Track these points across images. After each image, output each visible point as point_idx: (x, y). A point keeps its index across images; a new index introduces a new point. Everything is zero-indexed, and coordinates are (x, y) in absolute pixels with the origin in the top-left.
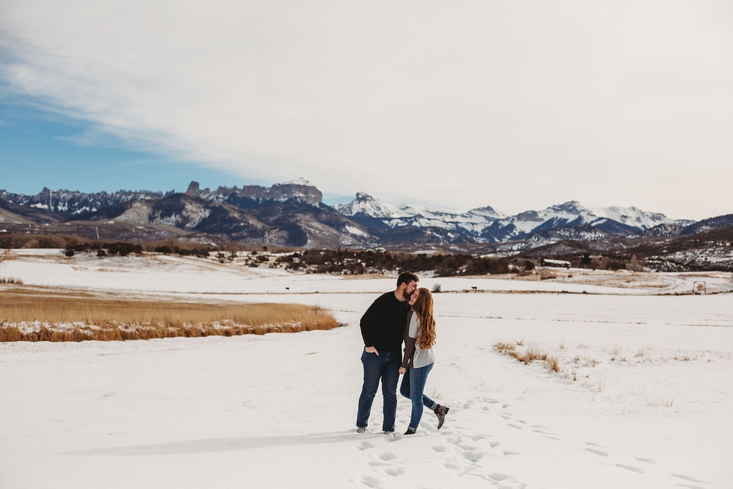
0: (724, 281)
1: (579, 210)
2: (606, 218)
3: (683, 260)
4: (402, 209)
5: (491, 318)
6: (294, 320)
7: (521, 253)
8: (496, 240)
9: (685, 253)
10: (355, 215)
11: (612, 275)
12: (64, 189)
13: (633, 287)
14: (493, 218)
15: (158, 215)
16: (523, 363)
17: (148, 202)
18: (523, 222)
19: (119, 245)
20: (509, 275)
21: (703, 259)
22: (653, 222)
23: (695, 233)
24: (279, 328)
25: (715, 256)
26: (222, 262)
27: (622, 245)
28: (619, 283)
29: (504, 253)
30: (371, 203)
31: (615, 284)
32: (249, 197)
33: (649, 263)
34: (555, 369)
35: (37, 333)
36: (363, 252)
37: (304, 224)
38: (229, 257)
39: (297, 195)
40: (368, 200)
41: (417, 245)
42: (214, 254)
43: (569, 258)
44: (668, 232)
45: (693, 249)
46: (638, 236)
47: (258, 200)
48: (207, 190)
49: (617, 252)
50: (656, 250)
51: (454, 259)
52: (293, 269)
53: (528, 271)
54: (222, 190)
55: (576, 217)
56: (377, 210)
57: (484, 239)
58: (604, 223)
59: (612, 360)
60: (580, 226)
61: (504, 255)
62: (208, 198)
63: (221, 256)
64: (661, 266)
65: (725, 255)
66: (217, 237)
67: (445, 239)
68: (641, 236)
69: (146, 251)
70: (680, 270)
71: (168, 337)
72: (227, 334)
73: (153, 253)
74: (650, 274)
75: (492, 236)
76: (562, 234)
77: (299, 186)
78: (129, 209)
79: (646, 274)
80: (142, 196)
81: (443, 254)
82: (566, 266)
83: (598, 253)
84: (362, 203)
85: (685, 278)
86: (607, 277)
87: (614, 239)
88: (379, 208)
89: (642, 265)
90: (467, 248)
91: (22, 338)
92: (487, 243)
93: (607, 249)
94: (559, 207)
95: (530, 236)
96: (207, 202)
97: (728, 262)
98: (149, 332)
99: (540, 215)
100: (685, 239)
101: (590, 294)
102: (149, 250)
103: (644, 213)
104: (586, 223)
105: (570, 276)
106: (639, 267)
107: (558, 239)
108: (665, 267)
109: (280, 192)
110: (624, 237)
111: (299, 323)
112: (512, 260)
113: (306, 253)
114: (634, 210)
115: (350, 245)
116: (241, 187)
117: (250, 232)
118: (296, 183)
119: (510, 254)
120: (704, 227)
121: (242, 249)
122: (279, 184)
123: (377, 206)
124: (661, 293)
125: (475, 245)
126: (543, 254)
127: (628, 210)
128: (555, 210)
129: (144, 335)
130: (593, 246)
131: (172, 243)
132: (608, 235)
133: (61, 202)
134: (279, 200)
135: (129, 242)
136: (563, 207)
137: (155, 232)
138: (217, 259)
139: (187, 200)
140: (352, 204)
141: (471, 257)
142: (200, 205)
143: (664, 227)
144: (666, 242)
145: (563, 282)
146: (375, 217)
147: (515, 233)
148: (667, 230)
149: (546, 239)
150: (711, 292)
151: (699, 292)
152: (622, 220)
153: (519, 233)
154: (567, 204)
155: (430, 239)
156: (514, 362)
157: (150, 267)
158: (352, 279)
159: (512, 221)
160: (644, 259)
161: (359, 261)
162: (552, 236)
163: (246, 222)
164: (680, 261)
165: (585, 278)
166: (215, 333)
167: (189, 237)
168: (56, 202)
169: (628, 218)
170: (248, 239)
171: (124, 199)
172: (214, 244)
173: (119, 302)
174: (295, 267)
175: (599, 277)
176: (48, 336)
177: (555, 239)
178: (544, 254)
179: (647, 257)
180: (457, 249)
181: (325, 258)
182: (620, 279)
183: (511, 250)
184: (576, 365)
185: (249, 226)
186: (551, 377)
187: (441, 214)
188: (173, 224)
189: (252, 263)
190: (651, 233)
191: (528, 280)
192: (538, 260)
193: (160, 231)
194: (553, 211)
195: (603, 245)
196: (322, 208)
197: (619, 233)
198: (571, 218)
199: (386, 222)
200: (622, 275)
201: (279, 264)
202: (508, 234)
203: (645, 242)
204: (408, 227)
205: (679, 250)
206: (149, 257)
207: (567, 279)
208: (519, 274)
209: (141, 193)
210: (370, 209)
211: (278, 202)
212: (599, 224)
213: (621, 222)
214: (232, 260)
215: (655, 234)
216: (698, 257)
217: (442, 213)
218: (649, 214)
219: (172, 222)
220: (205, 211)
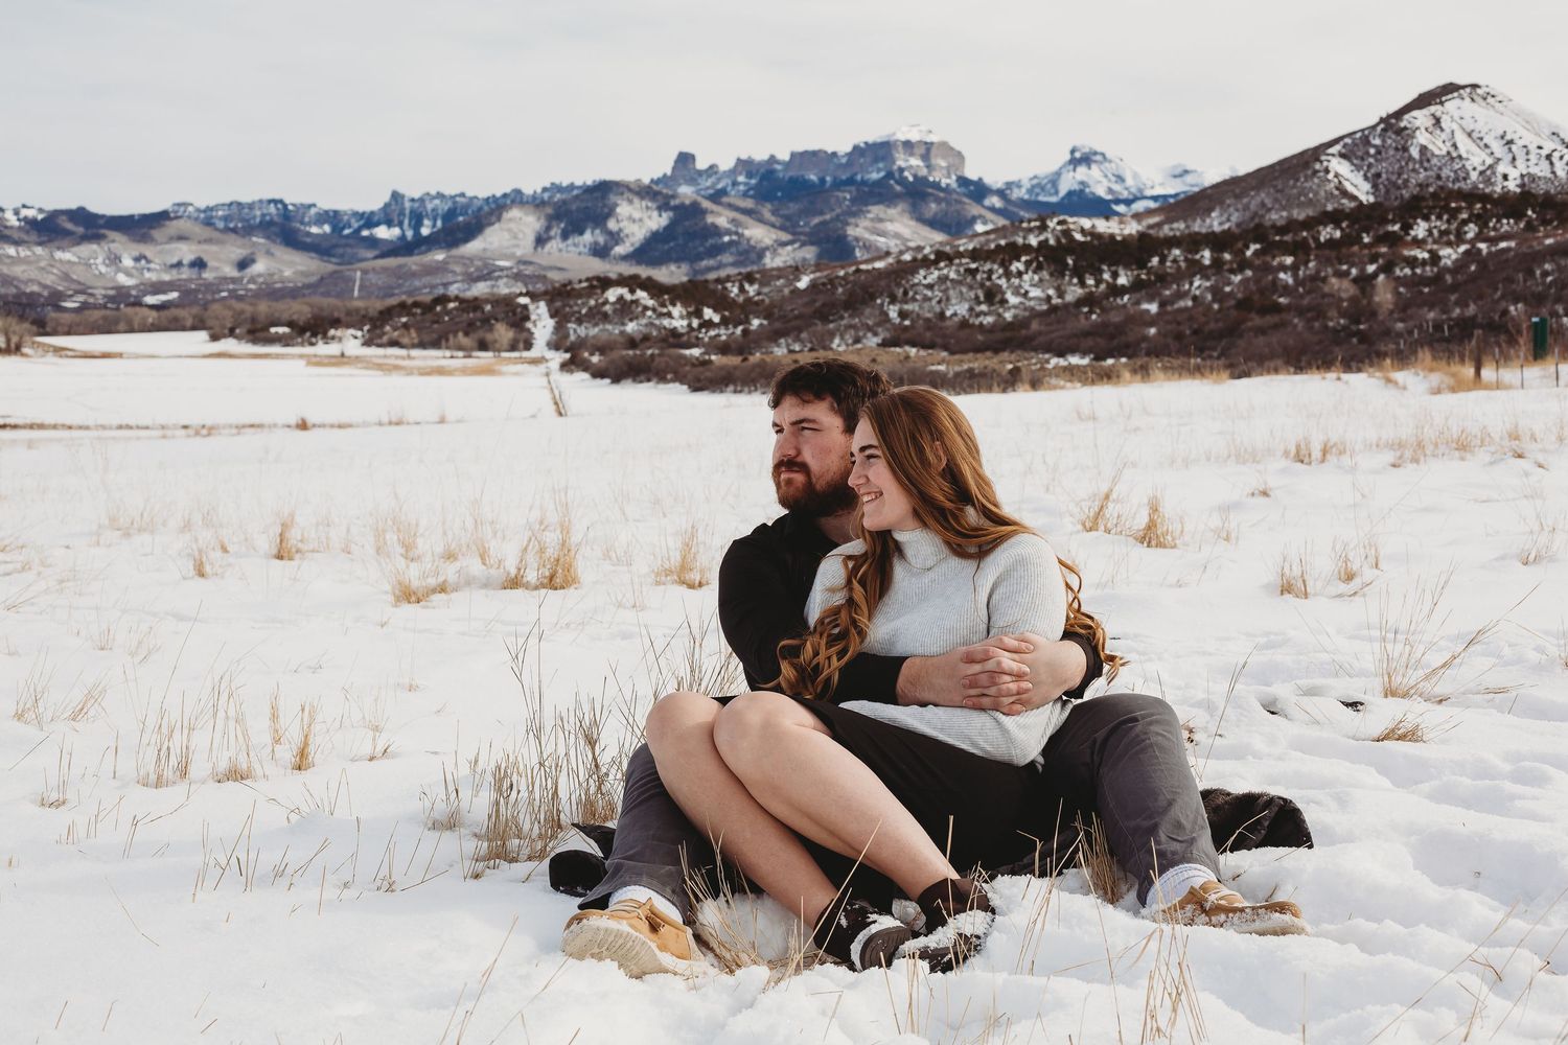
10: (1063, 199)
12: (434, 192)
15: (556, 234)
17: (538, 205)
30: (1102, 167)
32: (803, 176)
40: (1096, 162)
47: (823, 181)
48: (712, 170)
56: (1116, 182)
77: (908, 144)
78: (493, 224)
84: (1082, 170)
96: (663, 195)
109: (868, 160)
116: (784, 156)
118: (902, 138)
122: (866, 143)
123: (1116, 173)
133: (428, 219)
134: (867, 177)
139: (622, 195)
140: (1058, 174)
142: (650, 204)
168: (418, 219)
196: (964, 191)
210: (1100, 182)
211: (862, 183)
219: (585, 246)
220: (660, 216)
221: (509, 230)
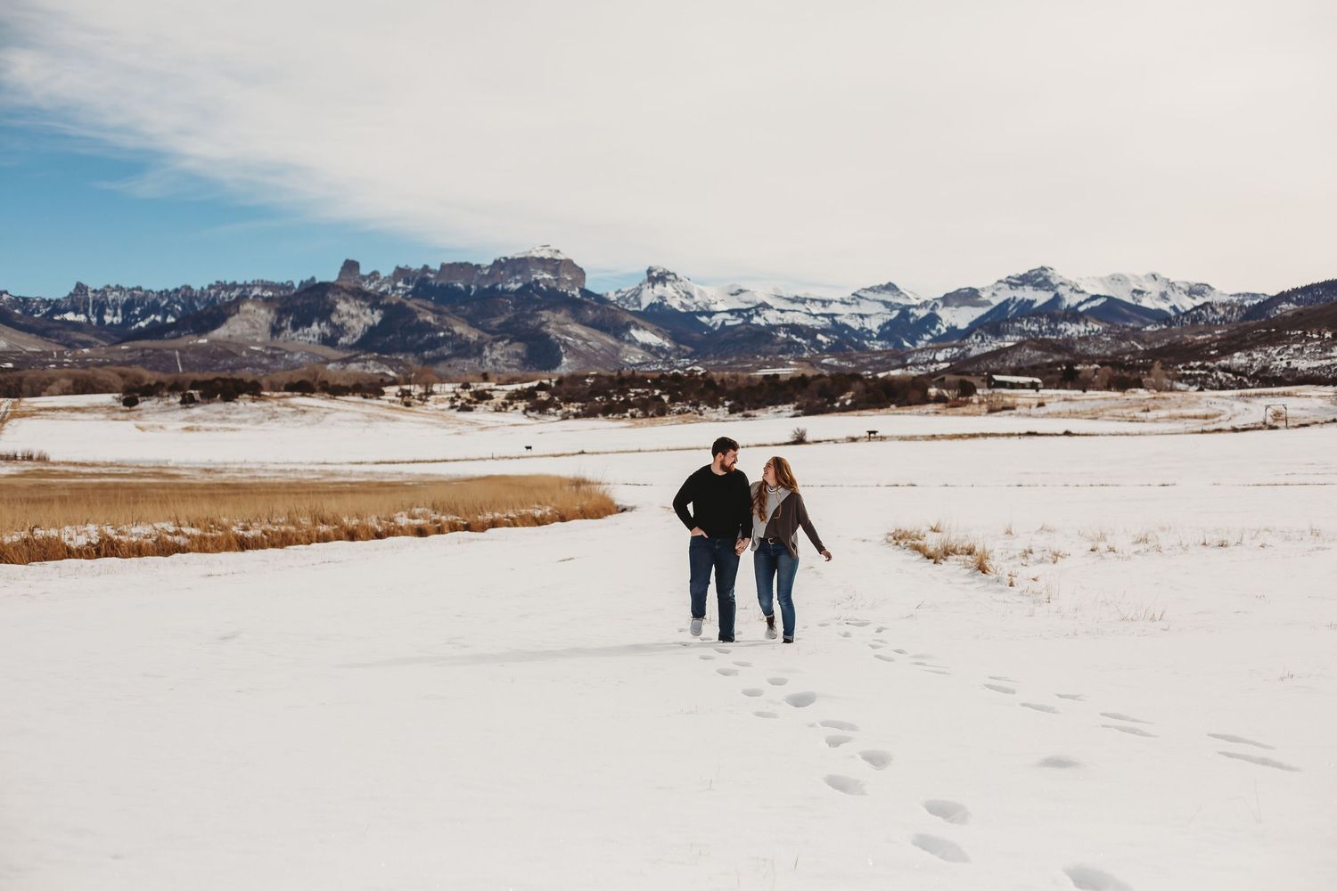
0: (1319, 402)
1: (1054, 283)
2: (1105, 296)
3: (1246, 368)
4: (732, 295)
5: (897, 485)
6: (539, 503)
7: (951, 365)
8: (906, 344)
9: (1250, 355)
10: (647, 309)
11: (1117, 400)
12: (113, 285)
13: (1155, 421)
14: (899, 304)
15: (287, 325)
16: (932, 561)
17: (267, 300)
18: (954, 308)
19: (219, 382)
20: (931, 407)
21: (1284, 364)
22: (1190, 300)
23: (1269, 316)
24: (512, 519)
25: (1305, 358)
26: (408, 405)
27: (1136, 344)
28: (1130, 413)
29: (920, 367)
30: (675, 285)
31: (1123, 417)
32: (452, 284)
33: (1184, 375)
34: (982, 568)
35: (93, 545)
36: (663, 376)
37: (554, 328)
38: (421, 395)
39: (539, 277)
40: (669, 280)
41: (762, 359)
42: (392, 391)
43: (1038, 370)
44: (1219, 317)
45: (1265, 346)
46: (1164, 327)
47: (468, 289)
48: (375, 275)
49: (1127, 358)
50: (1197, 352)
51: (829, 381)
52: (537, 412)
53: (964, 399)
54: (401, 273)
55: (1050, 295)
56: (686, 298)
57: (883, 343)
58: (1102, 304)
59: (1092, 550)
60: (1057, 312)
61: (922, 370)
62: (376, 288)
63: (406, 393)
64: (1206, 380)
65: (1323, 356)
66: (397, 360)
67: (812, 346)
68: (1170, 326)
69: (268, 391)
70: (1241, 385)
71: (318, 542)
72: (421, 532)
73: (281, 394)
74: (1185, 395)
75: (898, 336)
76: (1025, 328)
77: (541, 260)
78: (234, 315)
79: (1179, 395)
80: (257, 291)
81: (810, 373)
82: (1034, 386)
83: (1091, 361)
84: (659, 287)
85: (1248, 399)
86: (1108, 404)
87: (1120, 333)
88: (689, 295)
89: (1173, 380)
90: (853, 362)
91: (70, 553)
92: (890, 350)
93: (1109, 353)
94: (1018, 279)
95: (966, 333)
96: (375, 297)
97: (1329, 367)
98: (284, 535)
99: (985, 296)
100: (1249, 329)
101: (1078, 435)
102: (274, 388)
103: (1173, 283)
104: (1068, 306)
105: (1041, 405)
106: (1167, 382)
107: (1018, 338)
108: (1214, 381)
109: (508, 272)
110: (1139, 329)
111: (548, 509)
112: (934, 380)
113: (559, 382)
114: (1156, 279)
115: (640, 364)
116: (435, 266)
117: (456, 348)
118: (537, 255)
119: (932, 368)
120: (1284, 306)
121: (443, 380)
122: (505, 258)
123: (686, 290)
124: (1206, 428)
125: (868, 355)
126: (991, 366)
127: (1144, 280)
128: (1011, 284)
129: (276, 540)
130: (1082, 348)
131: (316, 374)
132: (1109, 326)
133: (110, 309)
134: (506, 287)
135: (237, 375)
136: (1026, 280)
137: (284, 355)
138: (399, 399)
139: (339, 293)
140: (640, 290)
141: (860, 378)
142: (363, 303)
143: (1212, 308)
144: (1214, 335)
145: (1029, 416)
146: (682, 310)
147: (939, 330)
148: (1216, 313)
149: (996, 338)
150: (1296, 424)
151: (1275, 424)
152: (1134, 298)
153: (947, 328)
154: (1033, 273)
155: (785, 346)
156: (917, 561)
157: (278, 420)
158: (646, 426)
159: (932, 309)
160: (1175, 367)
161: (657, 392)
162: (1008, 333)
163: (448, 330)
164: (1241, 370)
165: (1067, 406)
166: (399, 531)
167: (346, 361)
168: (101, 308)
169: (1145, 294)
170: (453, 362)
171: (224, 298)
172: (391, 373)
173: (225, 485)
174: (541, 408)
175: (1093, 403)
176: (113, 548)
177: (1013, 338)
178: (994, 366)
179: (1181, 363)
180: (836, 363)
181: (595, 391)
182: (1132, 406)
183: (934, 361)
184: (1024, 562)
185: (454, 336)
186: (974, 582)
187: (803, 301)
188: (316, 339)
189: (462, 404)
190: (1188, 320)
191: (964, 414)
192: (982, 378)
193: (292, 353)
194: (1007, 286)
195: (1101, 345)
196: (585, 299)
197: (1130, 322)
198: (1042, 297)
199: (704, 319)
200: (1136, 400)
201: (511, 404)
202: (928, 332)
203: (1178, 336)
204: (743, 327)
205: (1239, 350)
206: (275, 402)
207: (1034, 410)
208: (948, 405)
209: (254, 285)
210: (674, 297)
211: (504, 291)
212: (1092, 308)
213: (1134, 303)
214: (426, 400)
215: (1195, 321)
216: (1275, 360)
217: (806, 299)
218: (1182, 286)
219: (314, 336)
220: (373, 313)
221: (248, 320)
